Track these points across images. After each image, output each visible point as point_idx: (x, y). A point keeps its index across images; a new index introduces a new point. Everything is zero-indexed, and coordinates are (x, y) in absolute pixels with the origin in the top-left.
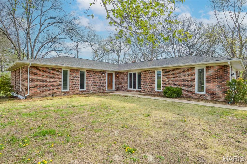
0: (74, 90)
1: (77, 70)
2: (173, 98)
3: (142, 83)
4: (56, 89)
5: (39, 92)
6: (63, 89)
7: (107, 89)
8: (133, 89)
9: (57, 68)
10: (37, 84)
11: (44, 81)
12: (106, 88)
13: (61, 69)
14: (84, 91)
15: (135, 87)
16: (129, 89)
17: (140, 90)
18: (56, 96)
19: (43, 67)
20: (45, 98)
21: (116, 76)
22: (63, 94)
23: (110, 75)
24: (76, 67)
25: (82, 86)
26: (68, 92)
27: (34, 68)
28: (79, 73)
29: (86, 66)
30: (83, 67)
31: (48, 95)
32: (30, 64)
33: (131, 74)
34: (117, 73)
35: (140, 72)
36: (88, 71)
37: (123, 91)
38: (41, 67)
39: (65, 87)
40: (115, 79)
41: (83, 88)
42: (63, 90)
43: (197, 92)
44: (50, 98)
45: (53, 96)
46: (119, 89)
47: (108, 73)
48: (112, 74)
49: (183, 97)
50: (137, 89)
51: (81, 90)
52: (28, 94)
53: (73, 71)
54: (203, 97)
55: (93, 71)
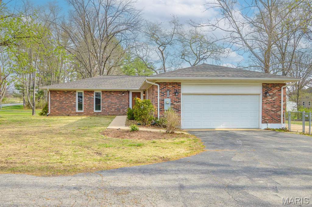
0: (89, 111)
4: (71, 110)
5: (57, 111)
6: (78, 110)
9: (72, 91)
10: (56, 105)
11: (61, 103)
13: (75, 91)
14: (100, 113)
18: (71, 116)
22: (77, 114)
24: (90, 88)
26: (82, 113)
27: (54, 92)
28: (94, 95)
31: (64, 114)
36: (103, 92)
38: (58, 91)
41: (99, 110)
44: (66, 117)
45: (68, 116)
47: (132, 93)
48: (140, 93)
51: (96, 111)
52: (50, 113)
53: (88, 92)
55: (110, 92)
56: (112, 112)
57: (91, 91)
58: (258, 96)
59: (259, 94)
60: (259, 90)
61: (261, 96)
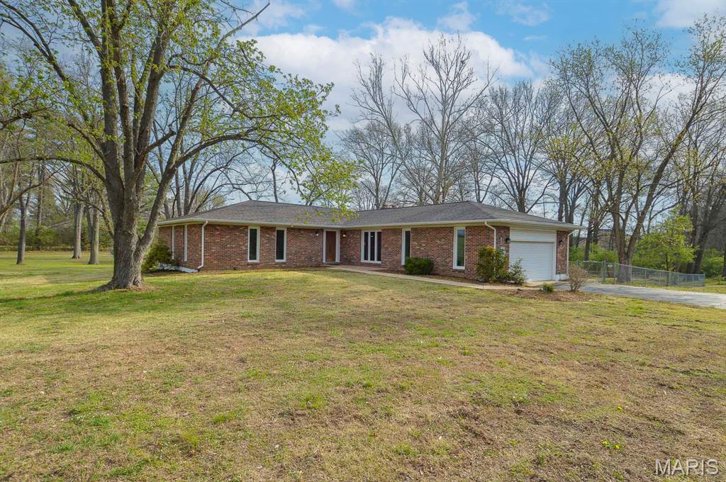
0: (267, 261)
1: (272, 229)
2: (414, 274)
3: (383, 250)
4: (239, 259)
5: (216, 262)
6: (250, 259)
7: (324, 261)
8: (369, 261)
9: (241, 226)
10: (213, 251)
11: (223, 247)
12: (322, 260)
13: (247, 227)
14: (283, 263)
15: (372, 259)
16: (363, 260)
17: (380, 262)
18: (239, 269)
19: (222, 226)
20: (225, 271)
21: (342, 237)
22: (249, 266)
23: (331, 235)
24: (270, 223)
25: (280, 255)
26: (256, 264)
27: (211, 227)
28: (275, 234)
29: (286, 221)
30: (282, 222)
31: (228, 267)
32: (207, 222)
33: (366, 234)
34: (343, 231)
35: (380, 231)
36: (290, 229)
37: (354, 265)
38: (219, 225)
39: (253, 256)
40: (341, 243)
41: (282, 258)
42: (249, 261)
43: (455, 267)
44: (230, 271)
45: (235, 269)
46: (347, 261)
47: (327, 232)
48: (335, 233)
49: (438, 275)
50: (376, 262)
51: (277, 261)
52: (202, 265)
53: (266, 229)
54: (462, 275)
55: (299, 229)
56: (303, 262)
57: (272, 228)
58: (551, 245)
59: (552, 243)
60: (553, 238)
61: (556, 244)
